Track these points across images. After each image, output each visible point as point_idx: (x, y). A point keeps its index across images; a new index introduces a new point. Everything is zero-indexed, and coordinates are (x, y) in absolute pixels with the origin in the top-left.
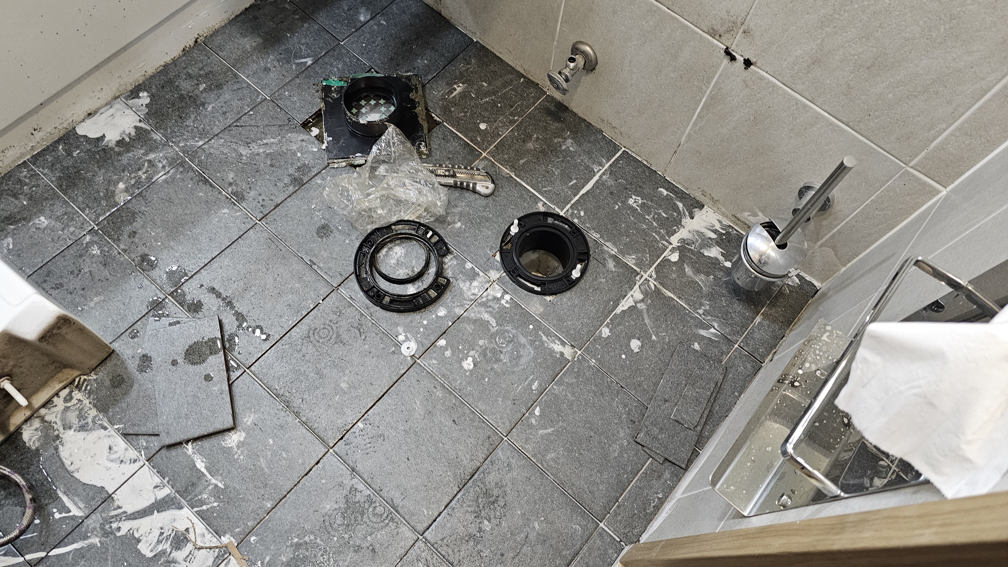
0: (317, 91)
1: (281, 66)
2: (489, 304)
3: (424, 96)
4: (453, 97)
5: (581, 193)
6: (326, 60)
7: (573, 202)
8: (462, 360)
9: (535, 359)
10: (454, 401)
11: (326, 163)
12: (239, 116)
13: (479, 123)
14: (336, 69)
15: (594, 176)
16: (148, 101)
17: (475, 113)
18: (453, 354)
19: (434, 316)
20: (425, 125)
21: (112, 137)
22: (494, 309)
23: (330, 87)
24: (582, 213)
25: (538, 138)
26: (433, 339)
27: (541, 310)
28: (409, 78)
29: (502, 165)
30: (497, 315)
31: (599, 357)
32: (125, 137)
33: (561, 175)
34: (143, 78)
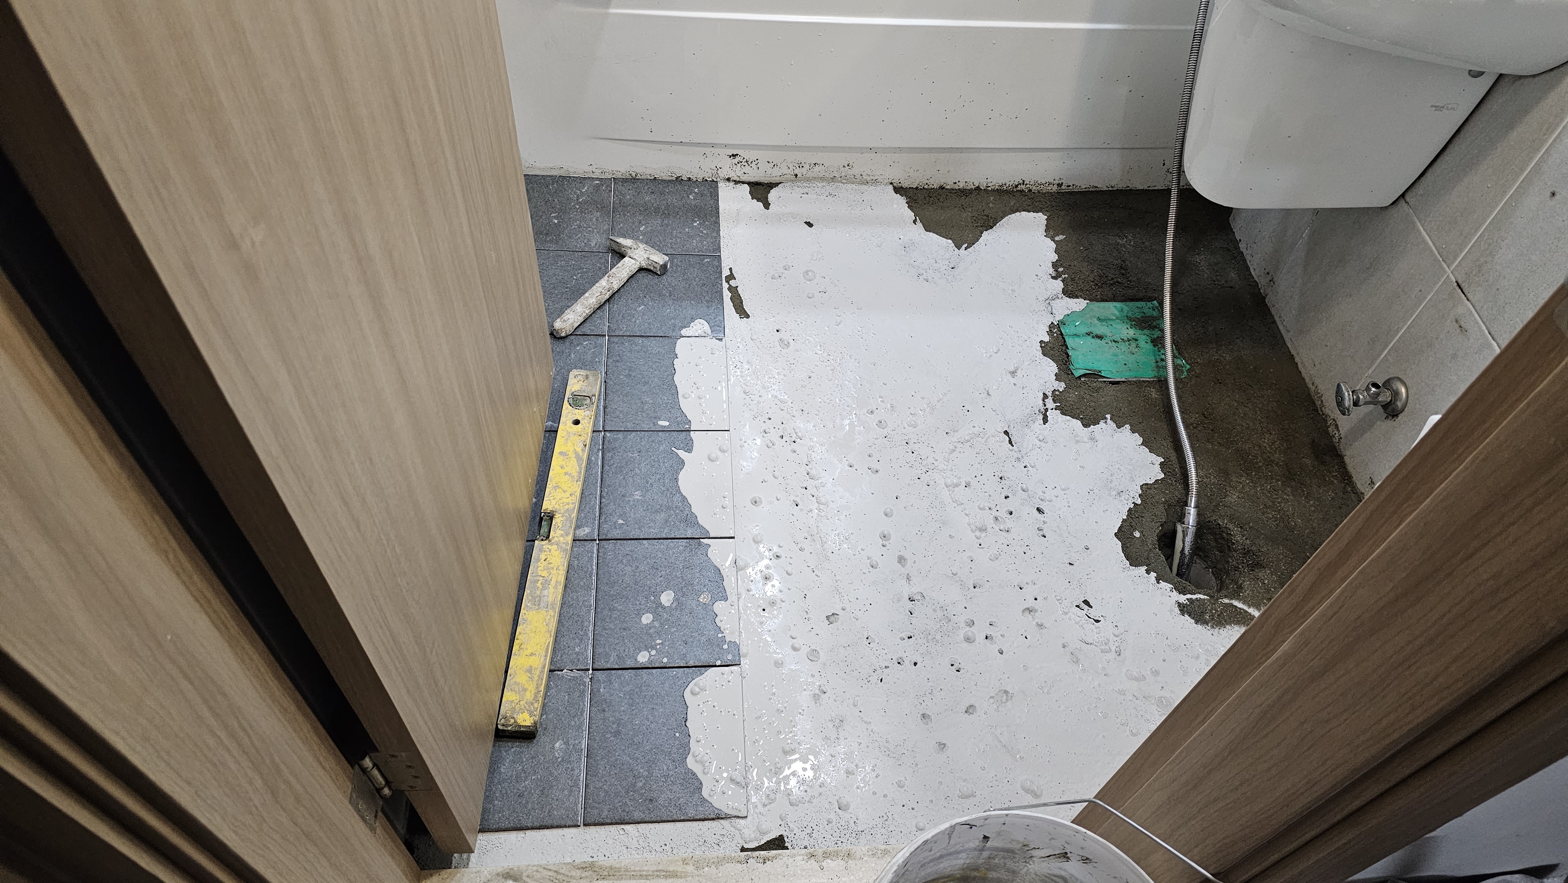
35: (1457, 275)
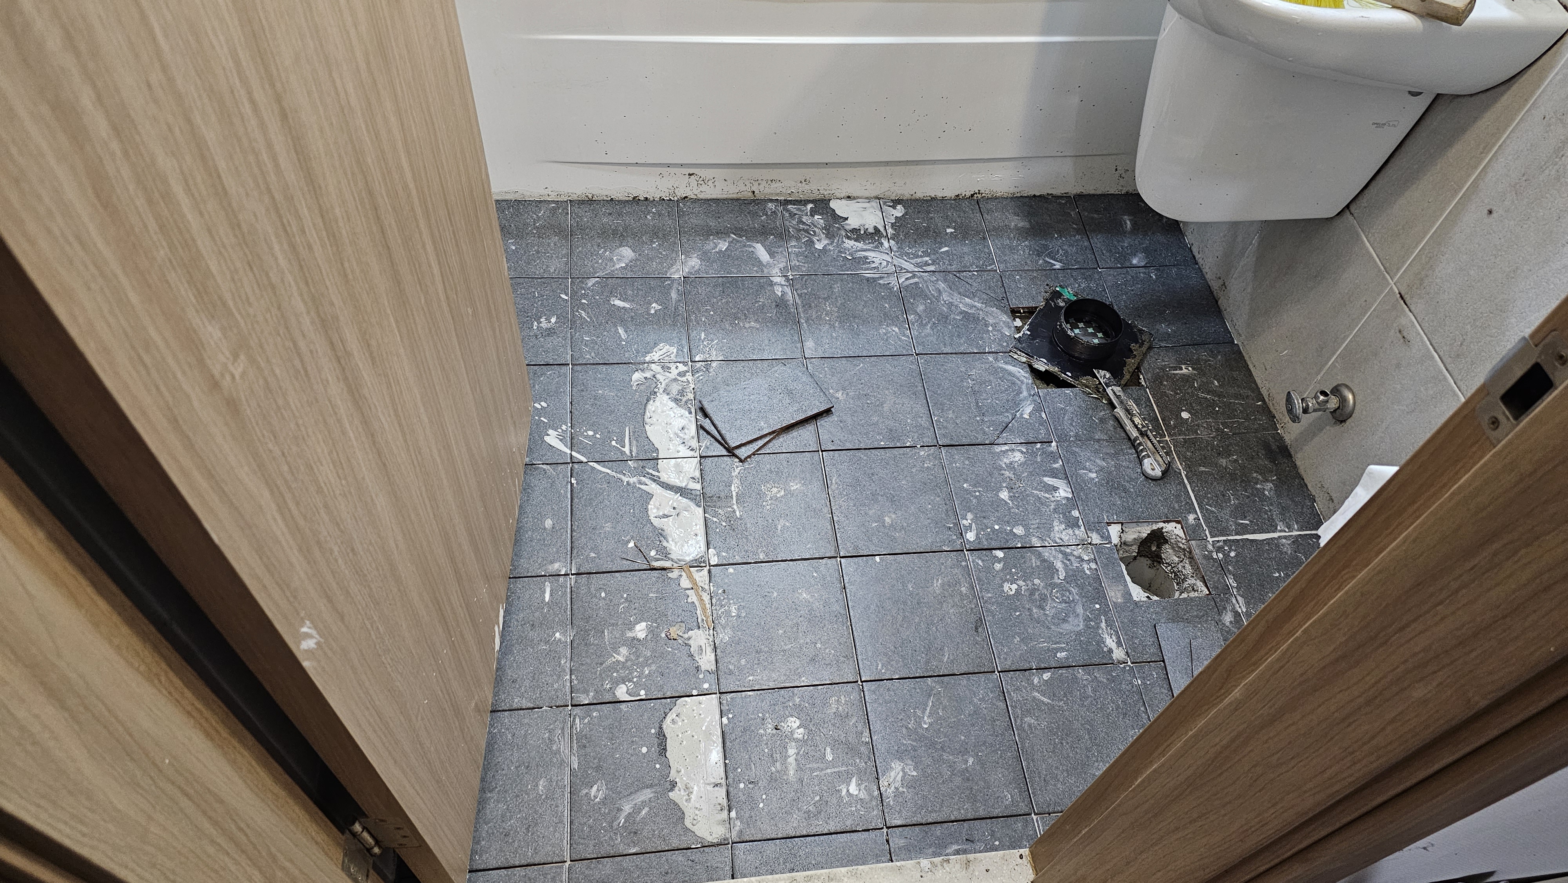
0: (1046, 292)
1: (1029, 254)
2: (1069, 557)
3: (1145, 355)
4: (1174, 374)
5: (1245, 537)
6: (1074, 274)
7: (1229, 538)
8: (1007, 581)
9: (1079, 634)
10: (973, 606)
11: (1008, 349)
12: (963, 270)
13: (1184, 411)
14: (1077, 286)
15: (1274, 532)
16: (900, 215)
17: (1186, 400)
18: (1002, 570)
19: (1008, 528)
20: (1127, 376)
21: (853, 223)
22: (1071, 564)
23: (1061, 295)
24: (1233, 554)
25: (1236, 461)
26: (994, 544)
27: (1119, 600)
28: (1141, 331)
29: (1179, 458)
30: (1071, 573)
31: (1148, 683)
32: (862, 228)
33: (1236, 507)
34: (909, 197)
35: (1400, 287)
